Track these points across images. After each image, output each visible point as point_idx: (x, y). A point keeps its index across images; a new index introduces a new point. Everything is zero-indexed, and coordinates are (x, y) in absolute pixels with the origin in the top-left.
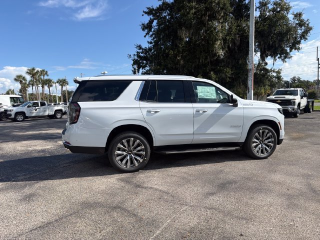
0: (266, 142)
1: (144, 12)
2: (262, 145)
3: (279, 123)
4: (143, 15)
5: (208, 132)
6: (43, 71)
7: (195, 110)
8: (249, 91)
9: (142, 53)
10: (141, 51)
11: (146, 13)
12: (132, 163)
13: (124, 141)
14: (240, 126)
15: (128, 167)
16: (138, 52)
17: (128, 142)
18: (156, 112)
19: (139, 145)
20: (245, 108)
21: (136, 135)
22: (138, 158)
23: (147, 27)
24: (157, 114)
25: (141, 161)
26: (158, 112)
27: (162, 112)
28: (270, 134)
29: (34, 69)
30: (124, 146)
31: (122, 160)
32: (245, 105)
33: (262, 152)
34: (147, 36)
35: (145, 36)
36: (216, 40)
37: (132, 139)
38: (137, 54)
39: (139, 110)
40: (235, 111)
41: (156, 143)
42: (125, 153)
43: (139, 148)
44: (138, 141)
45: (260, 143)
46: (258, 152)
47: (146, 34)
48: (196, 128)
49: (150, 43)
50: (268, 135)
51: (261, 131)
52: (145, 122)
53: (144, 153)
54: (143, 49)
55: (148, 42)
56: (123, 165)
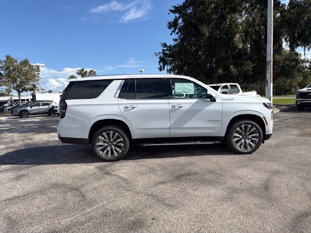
0: (250, 137)
1: (170, 10)
2: (245, 140)
3: (264, 118)
4: (169, 14)
5: (184, 126)
6: (92, 71)
7: (171, 106)
8: (267, 85)
9: (167, 50)
10: (166, 48)
11: (172, 11)
12: (112, 153)
13: (104, 133)
14: (219, 121)
15: (108, 157)
16: (163, 50)
17: (108, 134)
18: (133, 108)
19: (118, 138)
20: (224, 103)
21: (115, 129)
22: (118, 149)
23: (173, 25)
24: (134, 109)
25: (120, 152)
26: (135, 108)
27: (139, 108)
28: (254, 128)
29: (83, 70)
30: (105, 138)
31: (103, 150)
32: (225, 100)
33: (245, 147)
34: (173, 33)
35: (171, 34)
36: (236, 33)
37: (112, 132)
38: (163, 53)
39: (117, 107)
40: (212, 107)
41: (135, 136)
42: (106, 145)
43: (118, 140)
44: (117, 134)
45: (243, 138)
46: (240, 146)
47: (172, 32)
48: (172, 122)
49: (176, 40)
50: (252, 130)
51: (243, 126)
52: (123, 117)
53: (123, 145)
54: (168, 47)
55: (174, 40)
56: (104, 155)
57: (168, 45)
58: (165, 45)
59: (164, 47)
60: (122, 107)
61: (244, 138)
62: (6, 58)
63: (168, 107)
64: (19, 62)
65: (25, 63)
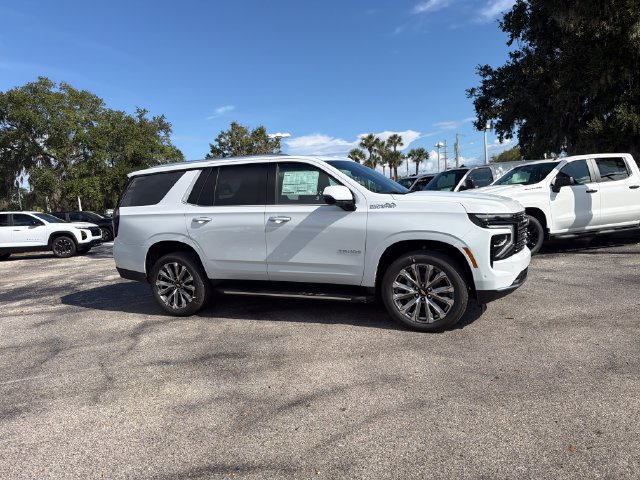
0: (434, 293)
2: (423, 301)
3: (467, 250)
7: (267, 217)
12: (180, 303)
13: (166, 266)
14: (359, 252)
15: (174, 307)
17: (172, 267)
18: (206, 221)
19: (186, 275)
20: (372, 213)
21: (181, 258)
22: (187, 296)
24: (208, 224)
25: (190, 300)
26: (208, 221)
27: (215, 221)
28: (443, 274)
30: (168, 275)
31: (166, 295)
33: (423, 313)
34: (515, 40)
35: (509, 43)
37: (177, 264)
38: (484, 88)
39: (183, 220)
41: (214, 272)
42: (170, 285)
43: (187, 280)
44: (184, 268)
45: (420, 293)
47: (513, 37)
48: (270, 251)
49: (517, 55)
50: (437, 278)
51: (413, 266)
52: (189, 237)
53: (193, 288)
54: (496, 72)
55: (511, 55)
56: (167, 303)
57: (495, 69)
58: (486, 70)
59: (484, 76)
60: (190, 220)
61: (422, 295)
62: (230, 128)
63: (262, 221)
64: (250, 131)
65: (260, 133)
